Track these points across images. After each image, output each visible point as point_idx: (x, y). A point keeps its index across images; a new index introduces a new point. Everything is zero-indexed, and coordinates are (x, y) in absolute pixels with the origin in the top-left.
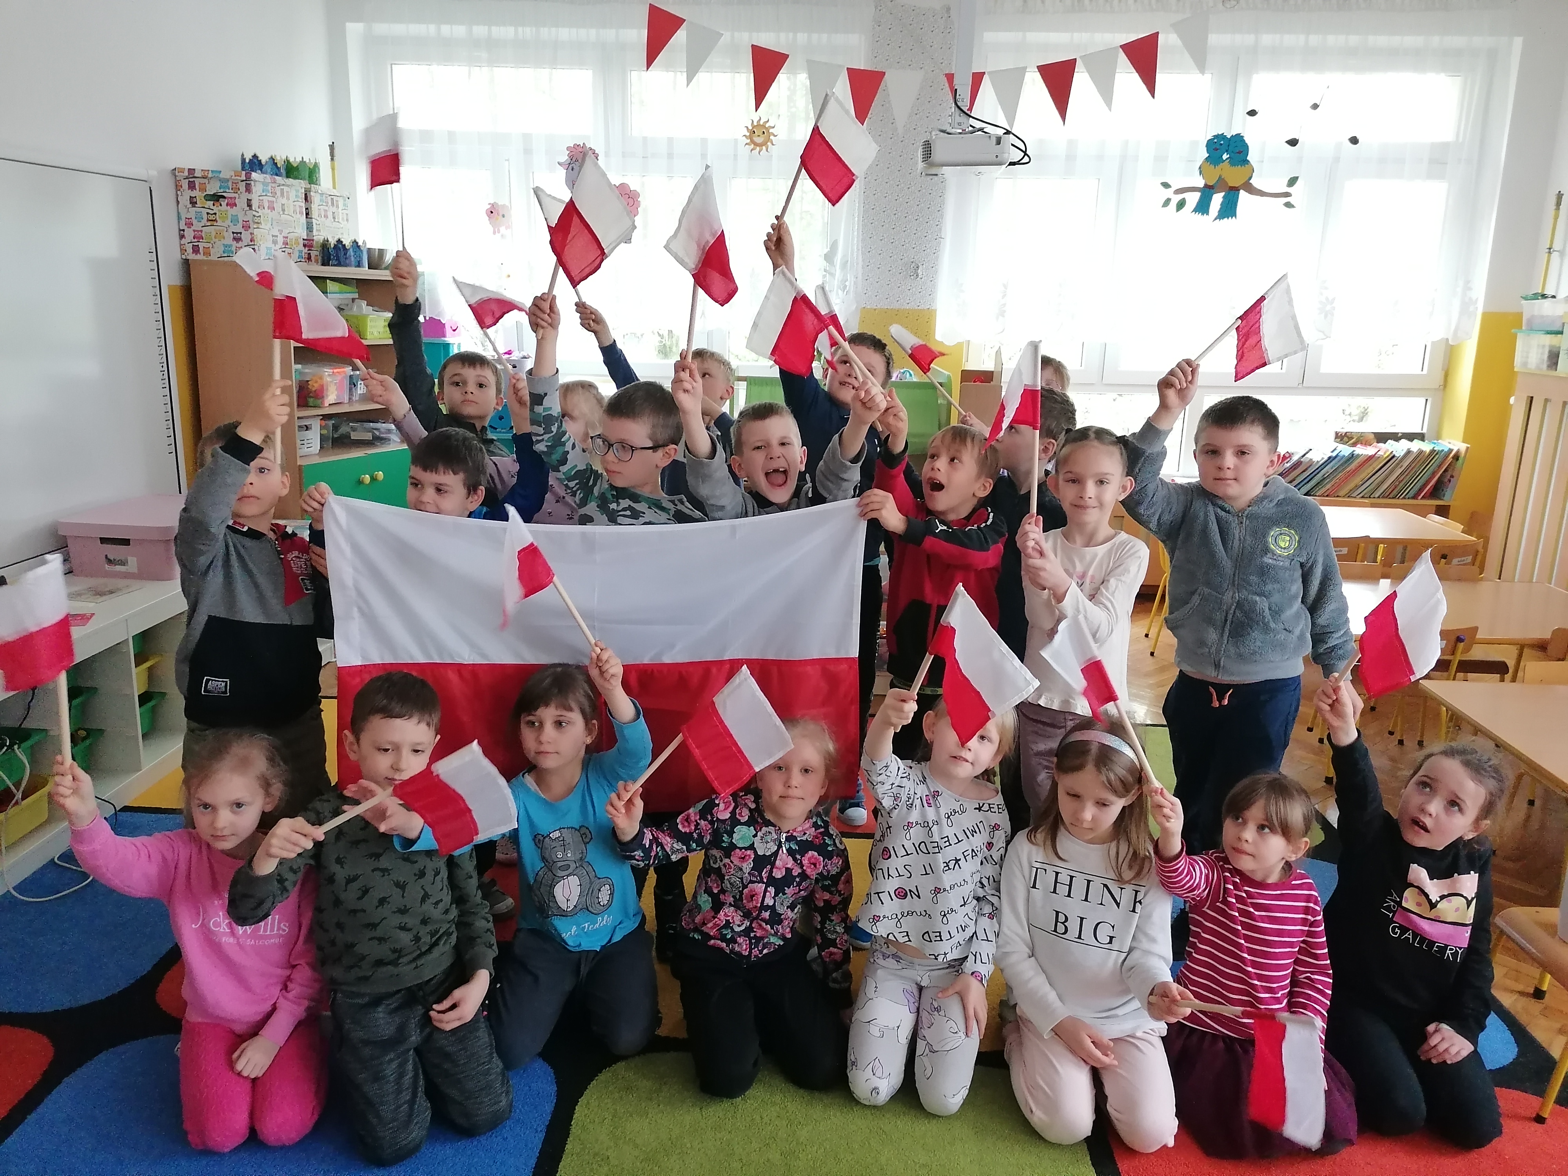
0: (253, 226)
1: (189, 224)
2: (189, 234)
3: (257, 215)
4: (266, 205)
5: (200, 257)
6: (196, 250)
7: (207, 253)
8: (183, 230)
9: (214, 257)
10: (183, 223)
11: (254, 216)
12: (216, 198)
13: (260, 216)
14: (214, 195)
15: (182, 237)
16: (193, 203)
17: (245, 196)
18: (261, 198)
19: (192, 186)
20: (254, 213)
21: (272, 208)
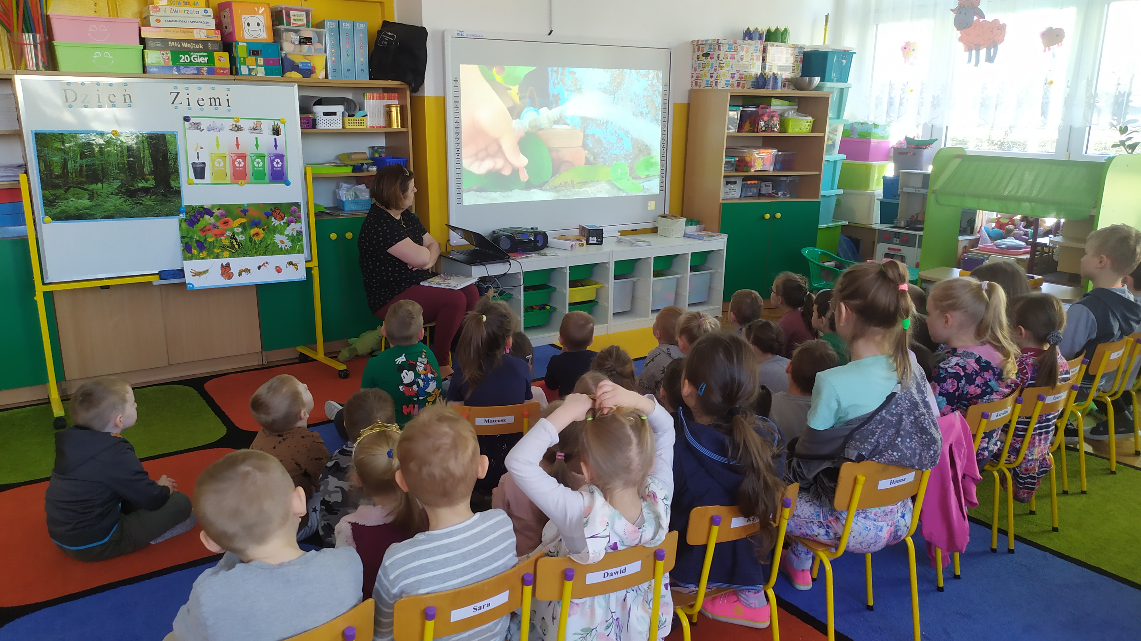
0: (718, 69)
1: (695, 70)
2: (695, 75)
3: (722, 62)
4: (729, 57)
5: (697, 88)
6: (696, 85)
7: (700, 86)
8: (693, 74)
9: (702, 88)
10: (693, 69)
11: (720, 63)
12: (707, 55)
13: (724, 63)
14: (706, 53)
15: (692, 77)
16: (698, 59)
17: (718, 52)
18: (726, 53)
19: (699, 50)
21: (733, 58)
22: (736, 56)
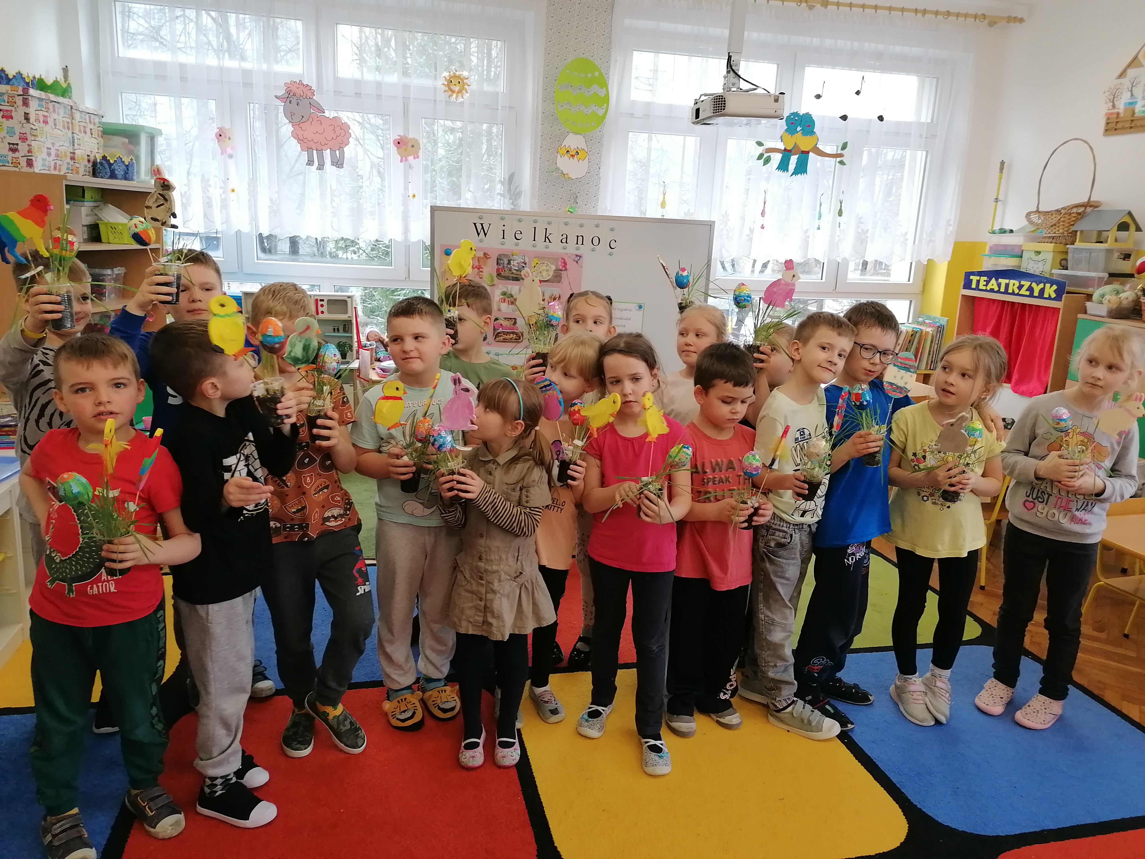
0: (30, 137)
3: (34, 128)
4: (42, 119)
11: (32, 129)
13: (36, 129)
18: (37, 112)
20: (32, 126)
21: (46, 122)
22: (49, 120)
